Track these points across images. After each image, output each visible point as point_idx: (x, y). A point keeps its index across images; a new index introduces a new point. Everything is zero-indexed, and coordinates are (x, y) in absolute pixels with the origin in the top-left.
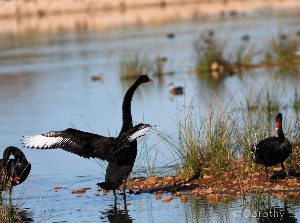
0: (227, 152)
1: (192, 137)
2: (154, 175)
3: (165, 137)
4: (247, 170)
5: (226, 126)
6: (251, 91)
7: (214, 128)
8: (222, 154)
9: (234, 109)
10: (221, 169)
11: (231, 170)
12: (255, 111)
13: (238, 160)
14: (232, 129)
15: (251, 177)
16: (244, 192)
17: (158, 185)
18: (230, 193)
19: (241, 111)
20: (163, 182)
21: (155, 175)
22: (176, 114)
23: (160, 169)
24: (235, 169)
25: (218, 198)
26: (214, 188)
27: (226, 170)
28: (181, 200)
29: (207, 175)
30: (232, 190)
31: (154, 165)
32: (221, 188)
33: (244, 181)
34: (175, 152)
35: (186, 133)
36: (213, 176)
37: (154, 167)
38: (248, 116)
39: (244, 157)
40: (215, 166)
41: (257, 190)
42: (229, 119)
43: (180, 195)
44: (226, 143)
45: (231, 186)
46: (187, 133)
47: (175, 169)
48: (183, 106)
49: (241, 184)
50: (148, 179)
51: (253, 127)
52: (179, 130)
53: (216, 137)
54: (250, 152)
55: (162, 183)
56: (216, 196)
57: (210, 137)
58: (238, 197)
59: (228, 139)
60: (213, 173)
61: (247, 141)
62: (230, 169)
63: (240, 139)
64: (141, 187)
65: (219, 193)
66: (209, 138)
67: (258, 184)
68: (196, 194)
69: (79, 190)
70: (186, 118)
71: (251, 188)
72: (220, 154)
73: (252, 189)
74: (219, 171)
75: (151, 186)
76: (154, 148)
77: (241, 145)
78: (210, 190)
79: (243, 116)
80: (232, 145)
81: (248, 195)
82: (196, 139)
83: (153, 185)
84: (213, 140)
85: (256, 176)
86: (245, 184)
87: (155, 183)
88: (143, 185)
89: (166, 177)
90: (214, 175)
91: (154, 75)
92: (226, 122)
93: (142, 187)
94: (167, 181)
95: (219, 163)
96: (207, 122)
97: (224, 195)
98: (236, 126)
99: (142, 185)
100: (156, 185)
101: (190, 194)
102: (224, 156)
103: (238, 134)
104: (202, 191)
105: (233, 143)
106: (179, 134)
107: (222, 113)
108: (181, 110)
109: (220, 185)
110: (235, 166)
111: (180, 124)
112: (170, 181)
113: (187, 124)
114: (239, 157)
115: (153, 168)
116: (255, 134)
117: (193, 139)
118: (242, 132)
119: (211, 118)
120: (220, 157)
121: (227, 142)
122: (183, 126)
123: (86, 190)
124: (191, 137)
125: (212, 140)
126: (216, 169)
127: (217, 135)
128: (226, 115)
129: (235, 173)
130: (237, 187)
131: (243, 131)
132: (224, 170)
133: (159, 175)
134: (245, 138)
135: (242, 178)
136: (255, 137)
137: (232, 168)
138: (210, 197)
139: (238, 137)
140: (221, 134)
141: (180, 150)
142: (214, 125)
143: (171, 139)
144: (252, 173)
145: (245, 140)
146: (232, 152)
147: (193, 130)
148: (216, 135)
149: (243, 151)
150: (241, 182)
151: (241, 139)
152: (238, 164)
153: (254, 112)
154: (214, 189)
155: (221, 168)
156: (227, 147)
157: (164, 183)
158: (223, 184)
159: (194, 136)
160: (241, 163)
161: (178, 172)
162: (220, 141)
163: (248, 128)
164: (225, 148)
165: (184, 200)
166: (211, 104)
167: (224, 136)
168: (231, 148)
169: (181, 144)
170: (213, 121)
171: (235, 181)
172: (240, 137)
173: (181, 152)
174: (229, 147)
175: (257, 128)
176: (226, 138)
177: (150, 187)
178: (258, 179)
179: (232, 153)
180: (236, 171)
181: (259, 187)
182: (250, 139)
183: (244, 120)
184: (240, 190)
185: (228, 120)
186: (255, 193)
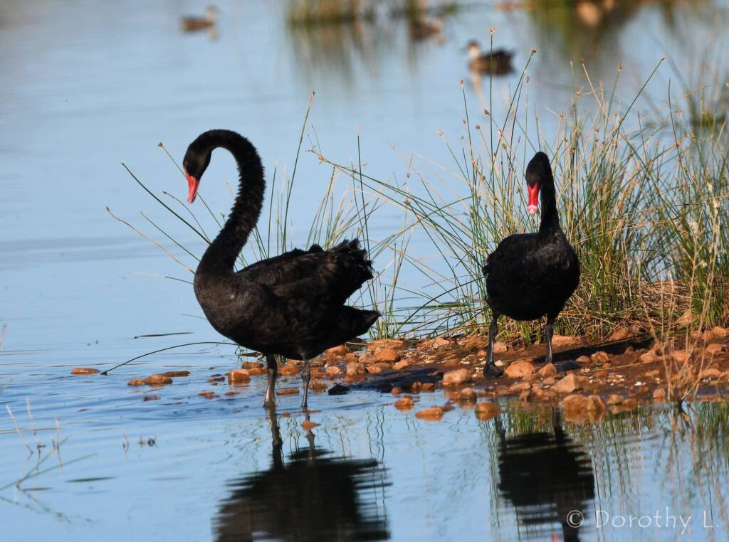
0: (625, 263)
1: (514, 213)
2: (390, 333)
3: (428, 212)
4: (686, 318)
5: (622, 177)
6: (704, 66)
7: (585, 184)
8: (607, 268)
9: (649, 125)
10: (604, 317)
11: (638, 319)
12: (717, 131)
13: (658, 287)
14: (642, 186)
15: (701, 343)
16: (676, 390)
17: (403, 363)
18: (632, 392)
19: (670, 130)
20: (418, 355)
21: (394, 333)
22: (463, 138)
23: (412, 312)
24: (651, 315)
25: (594, 407)
26: (582, 375)
27: (620, 319)
28: (478, 413)
29: (561, 334)
30: (639, 384)
31: (392, 300)
32: (606, 376)
33: (679, 356)
34: (459, 261)
35: (493, 201)
36: (579, 338)
37: (391, 308)
38: (694, 146)
39: (678, 278)
40: (587, 304)
41: (719, 384)
42: (631, 155)
43: (474, 398)
44: (622, 232)
45: (636, 371)
46: (496, 199)
47: (457, 314)
48: (486, 112)
49: (668, 364)
50: (371, 344)
51: (709, 181)
52: (472, 191)
53: (591, 212)
54: (697, 262)
55: (417, 358)
56: (587, 402)
57: (572, 213)
58: (657, 404)
59: (627, 221)
60: (580, 327)
61: (687, 228)
62: (634, 317)
63: (665, 219)
64: (350, 370)
65: (598, 393)
66: (569, 216)
67: (724, 365)
68: (524, 395)
69: (150, 378)
70: (494, 151)
71: (700, 375)
72: (601, 266)
73: (702, 379)
74: (599, 321)
75: (381, 367)
76: (392, 245)
77: (668, 240)
78: (568, 383)
79: (677, 146)
80: (641, 239)
81: (690, 399)
82: (526, 218)
83: (387, 365)
84: (580, 224)
85: (716, 340)
86: (682, 363)
87: (394, 359)
88: (357, 365)
89: (429, 338)
90: (583, 333)
91: (395, 15)
92: (622, 167)
93: (354, 371)
94: (430, 354)
95: (598, 295)
96: (560, 166)
97: (614, 398)
98: (655, 180)
99: (352, 364)
100: (398, 366)
101: (505, 396)
102: (615, 274)
103: (661, 203)
104: (545, 385)
105: (645, 233)
106: (470, 201)
107: (609, 135)
108: (478, 127)
109: (601, 366)
110: (650, 306)
111: (476, 171)
112: (440, 353)
113: (498, 173)
114: (662, 279)
115: (388, 310)
116: (716, 205)
117: (515, 220)
118: (674, 198)
119: (575, 150)
120: (601, 277)
121: (626, 229)
122: (484, 178)
123: (172, 378)
124: (509, 213)
125: (576, 222)
126: (588, 316)
127: (594, 207)
128: (622, 144)
129: (649, 328)
130: (657, 372)
131: (675, 194)
132: (613, 319)
133: (406, 333)
134: (681, 218)
135: (672, 345)
136: (713, 214)
137: (639, 312)
138: (569, 404)
139: (659, 213)
140: (607, 206)
141: (474, 253)
142: (583, 174)
143: (447, 217)
144: (703, 331)
145: (684, 222)
146: (639, 263)
147: (516, 190)
148: (590, 207)
149: (677, 259)
150: (667, 356)
151: (669, 219)
152: (660, 299)
153: (712, 136)
154: (581, 378)
155: (604, 313)
156: (624, 247)
157: (422, 360)
158: (609, 362)
159: (520, 211)
160: (669, 296)
161: (467, 324)
162: (603, 225)
163: (693, 185)
164: (618, 248)
165: (484, 412)
166: (574, 106)
167: (616, 210)
168: (637, 250)
169: (476, 232)
170: (580, 161)
171: (649, 353)
172: (666, 216)
173: (476, 260)
174: (632, 244)
175: (721, 186)
176: (620, 216)
177: (378, 370)
178: (723, 350)
179: (642, 265)
180: (653, 323)
181: (727, 373)
182: (697, 222)
183: (680, 161)
184: (665, 383)
185: (629, 158)
186: (714, 392)
